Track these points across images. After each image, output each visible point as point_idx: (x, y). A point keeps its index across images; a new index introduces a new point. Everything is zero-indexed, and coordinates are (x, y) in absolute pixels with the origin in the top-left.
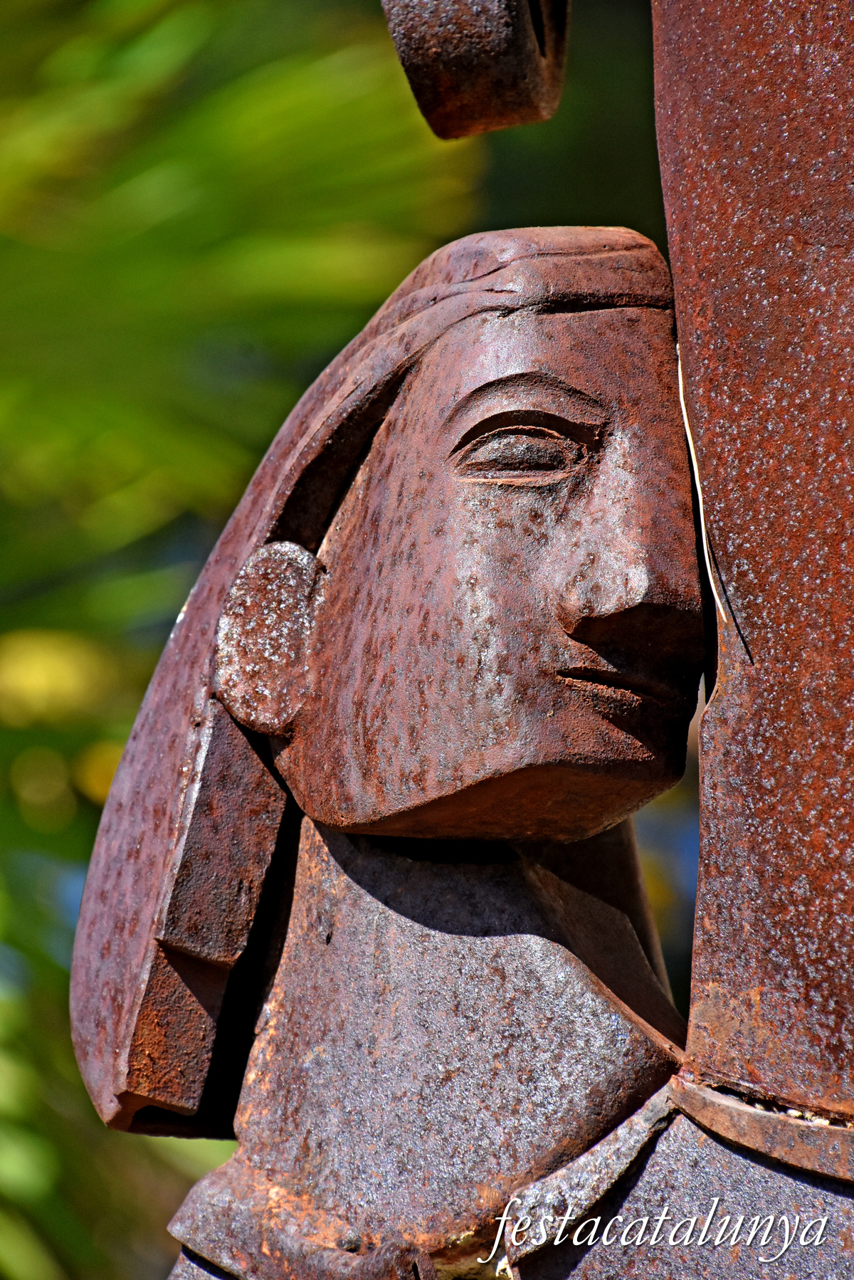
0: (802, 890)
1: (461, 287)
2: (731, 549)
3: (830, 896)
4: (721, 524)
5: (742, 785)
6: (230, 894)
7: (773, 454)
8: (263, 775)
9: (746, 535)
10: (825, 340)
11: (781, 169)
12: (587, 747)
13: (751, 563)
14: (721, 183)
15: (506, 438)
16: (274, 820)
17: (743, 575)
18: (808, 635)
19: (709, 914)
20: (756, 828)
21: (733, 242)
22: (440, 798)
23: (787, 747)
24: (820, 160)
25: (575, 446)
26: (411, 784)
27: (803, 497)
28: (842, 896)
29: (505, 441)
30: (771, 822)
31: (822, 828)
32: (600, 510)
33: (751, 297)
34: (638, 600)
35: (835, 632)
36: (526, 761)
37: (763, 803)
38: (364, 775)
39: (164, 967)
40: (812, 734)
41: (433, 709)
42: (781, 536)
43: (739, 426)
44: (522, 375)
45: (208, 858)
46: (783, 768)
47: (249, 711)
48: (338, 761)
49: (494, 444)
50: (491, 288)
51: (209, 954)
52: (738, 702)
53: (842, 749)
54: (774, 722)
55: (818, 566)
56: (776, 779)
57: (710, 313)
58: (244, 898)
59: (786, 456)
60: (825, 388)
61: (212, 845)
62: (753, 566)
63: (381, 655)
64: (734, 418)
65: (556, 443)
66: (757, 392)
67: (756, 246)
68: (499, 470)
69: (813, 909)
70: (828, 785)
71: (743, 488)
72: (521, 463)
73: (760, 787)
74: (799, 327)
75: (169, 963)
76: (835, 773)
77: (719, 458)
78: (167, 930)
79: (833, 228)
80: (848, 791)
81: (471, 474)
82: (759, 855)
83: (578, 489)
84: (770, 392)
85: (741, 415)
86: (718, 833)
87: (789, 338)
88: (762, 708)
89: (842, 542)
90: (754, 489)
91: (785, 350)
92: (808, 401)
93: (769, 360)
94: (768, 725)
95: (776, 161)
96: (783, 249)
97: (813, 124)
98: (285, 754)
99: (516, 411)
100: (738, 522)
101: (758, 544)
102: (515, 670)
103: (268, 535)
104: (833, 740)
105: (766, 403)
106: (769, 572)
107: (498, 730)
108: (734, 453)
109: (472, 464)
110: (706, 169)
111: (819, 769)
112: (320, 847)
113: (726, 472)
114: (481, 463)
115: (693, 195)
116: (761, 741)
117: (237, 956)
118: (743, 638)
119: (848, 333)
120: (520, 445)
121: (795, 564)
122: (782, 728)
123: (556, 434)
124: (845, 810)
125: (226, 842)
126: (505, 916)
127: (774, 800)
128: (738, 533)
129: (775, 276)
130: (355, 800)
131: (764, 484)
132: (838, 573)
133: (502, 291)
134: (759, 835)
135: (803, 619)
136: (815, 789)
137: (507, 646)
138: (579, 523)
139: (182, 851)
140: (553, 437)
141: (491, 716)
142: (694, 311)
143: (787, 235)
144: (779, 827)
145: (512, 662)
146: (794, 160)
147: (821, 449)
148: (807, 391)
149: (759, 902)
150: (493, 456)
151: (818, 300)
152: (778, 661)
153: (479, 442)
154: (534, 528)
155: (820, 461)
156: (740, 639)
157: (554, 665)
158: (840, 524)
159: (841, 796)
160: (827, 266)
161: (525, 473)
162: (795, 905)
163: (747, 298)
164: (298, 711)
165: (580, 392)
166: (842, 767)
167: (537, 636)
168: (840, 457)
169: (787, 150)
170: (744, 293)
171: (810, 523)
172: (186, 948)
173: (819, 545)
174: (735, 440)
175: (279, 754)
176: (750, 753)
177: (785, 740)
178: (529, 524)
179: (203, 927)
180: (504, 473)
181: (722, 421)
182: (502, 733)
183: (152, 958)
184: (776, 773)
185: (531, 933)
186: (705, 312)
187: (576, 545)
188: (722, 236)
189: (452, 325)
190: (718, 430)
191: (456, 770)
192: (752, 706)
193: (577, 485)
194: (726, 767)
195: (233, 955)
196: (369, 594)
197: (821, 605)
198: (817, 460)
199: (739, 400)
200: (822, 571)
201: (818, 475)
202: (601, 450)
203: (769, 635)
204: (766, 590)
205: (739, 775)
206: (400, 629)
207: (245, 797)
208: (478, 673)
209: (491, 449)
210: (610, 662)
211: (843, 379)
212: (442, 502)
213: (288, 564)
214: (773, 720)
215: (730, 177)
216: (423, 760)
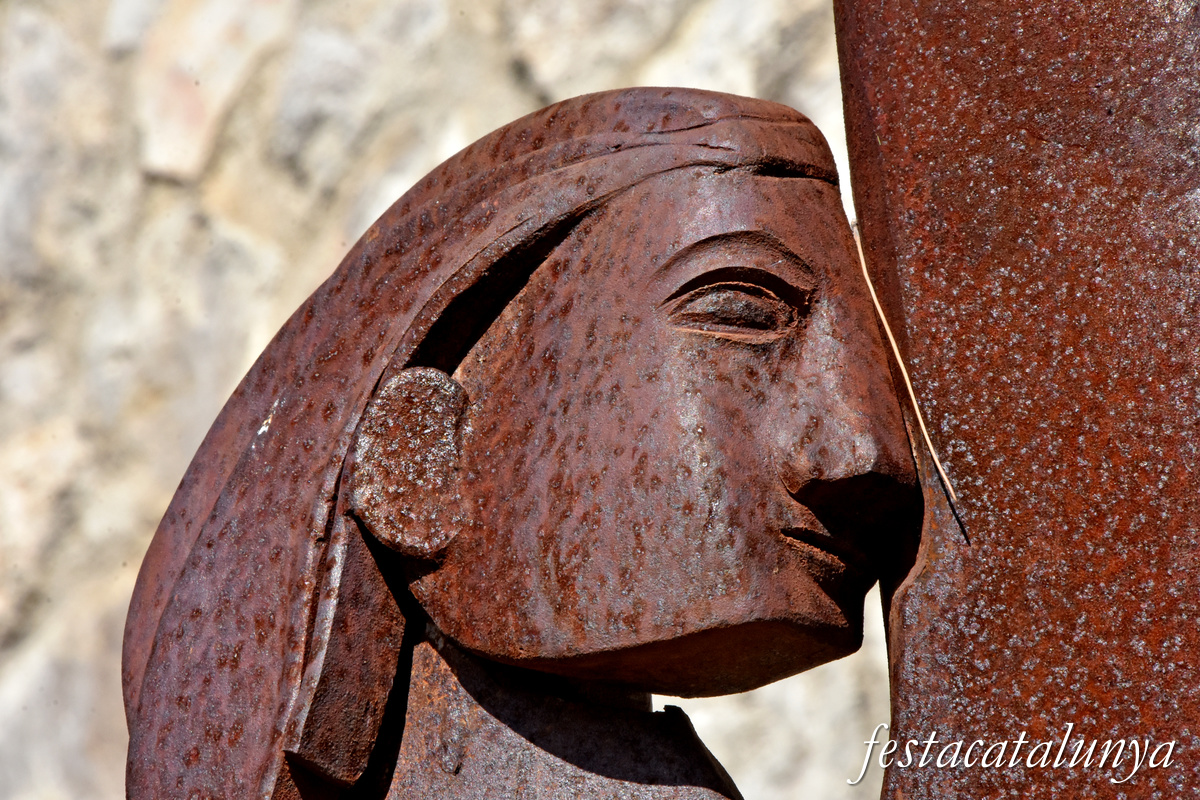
0: (1016, 775)
1: (660, 138)
2: (945, 429)
3: (1049, 784)
4: (935, 403)
5: (949, 663)
6: (358, 713)
7: (999, 340)
8: (387, 597)
9: (965, 417)
10: (1062, 236)
11: (1015, 64)
12: (804, 608)
13: (969, 445)
14: (942, 69)
15: (725, 292)
16: (395, 644)
17: (960, 455)
18: (1035, 522)
19: (903, 788)
20: (965, 708)
21: (955, 128)
22: (654, 642)
23: (1006, 632)
24: (1060, 60)
25: (788, 308)
26: (621, 625)
27: (1034, 386)
28: (1062, 785)
29: (724, 296)
30: (982, 703)
31: (1042, 715)
32: (814, 375)
33: (976, 184)
34: (869, 468)
35: (1068, 523)
36: (756, 615)
37: (975, 684)
38: (558, 610)
39: (288, 781)
40: (1036, 621)
41: (652, 553)
42: (1008, 421)
43: (957, 309)
44: (747, 233)
45: (342, 676)
46: (1000, 651)
47: (393, 532)
48: (517, 593)
49: (712, 297)
50: (704, 142)
51: (334, 772)
52: (950, 580)
53: (1071, 639)
54: (991, 604)
55: (1050, 456)
56: (991, 661)
57: (927, 195)
58: (369, 720)
59: (1014, 344)
60: (1061, 282)
61: (348, 662)
62: (973, 448)
63: (578, 493)
64: (952, 301)
65: (772, 303)
66: (979, 277)
67: (984, 135)
68: (715, 323)
69: (1027, 794)
70: (1053, 673)
71: (961, 370)
72: (738, 319)
73: (972, 668)
74: (1032, 220)
75: (291, 777)
76: (1062, 663)
77: (934, 337)
78: (302, 744)
79: (1073, 127)
80: (1075, 682)
81: (686, 324)
82: (967, 733)
83: (789, 351)
84: (995, 280)
85: (960, 298)
86: (919, 708)
87: (1020, 229)
88: (979, 589)
89: (1080, 435)
90: (975, 373)
91: (1015, 240)
92: (1042, 292)
93: (994, 248)
94: (985, 607)
95: (1008, 55)
96: (1014, 141)
97: (1052, 24)
98: (429, 579)
99: (740, 268)
100: (956, 403)
101: (978, 427)
102: (747, 524)
103: (407, 359)
104: (1060, 630)
105: (990, 290)
106: (991, 456)
107: (728, 581)
108: (951, 334)
109: (688, 314)
110: (923, 54)
111: (1043, 657)
112: (445, 677)
113: (942, 352)
114: (698, 315)
115: (906, 78)
116: (976, 621)
117: (357, 777)
118: (958, 519)
119: (1089, 232)
120: (740, 302)
121: (1024, 451)
122: (1001, 612)
123: (773, 295)
124: (1071, 701)
125: (358, 661)
126: (675, 767)
127: (988, 682)
128: (955, 414)
129: (1005, 165)
130: (544, 634)
131: (988, 369)
132: (1073, 465)
133: (717, 148)
134: (968, 714)
135: (1030, 506)
136: (1036, 676)
137: (738, 499)
138: (792, 385)
139: (321, 665)
140: (770, 297)
141: (721, 566)
142: (906, 191)
143: (1020, 128)
144: (992, 709)
145: (743, 517)
146: (1030, 57)
147: (1055, 342)
148: (1040, 283)
149: (964, 780)
150: (711, 309)
151: (1054, 196)
152: (1000, 545)
153: (697, 293)
154: (752, 384)
155: (1054, 353)
156: (954, 518)
157: (780, 523)
158: (1078, 418)
159: (1068, 686)
160: (1065, 163)
161: (740, 329)
162: (1006, 789)
163: (971, 185)
164: (454, 538)
165: (796, 257)
166: (1070, 657)
167: (764, 493)
168: (1078, 351)
169: (1021, 46)
170: (969, 180)
171: (1041, 412)
172: (316, 763)
173: (1052, 436)
174: (953, 322)
175: (420, 579)
176: (962, 633)
177: (1004, 624)
178: (747, 380)
179: (332, 744)
180: (721, 327)
181: (937, 302)
182: (733, 584)
183: (278, 770)
184: (991, 655)
185: (703, 786)
186: (920, 193)
187: (794, 406)
188: (942, 121)
189: (653, 175)
190: (932, 310)
191: (678, 616)
192: (966, 586)
193: (788, 347)
194: (931, 643)
195: (354, 775)
196: (550, 430)
197: (1052, 495)
198: (1051, 352)
199: (958, 284)
200: (1054, 461)
201: (1052, 367)
202: (808, 315)
203: (990, 518)
204: (987, 473)
205: (947, 653)
206: (605, 469)
207: (373, 617)
208: (708, 523)
209: (705, 303)
210: (826, 526)
211: (1082, 276)
212: (654, 348)
213: (434, 390)
214: (991, 602)
215: (954, 64)
216: (638, 603)
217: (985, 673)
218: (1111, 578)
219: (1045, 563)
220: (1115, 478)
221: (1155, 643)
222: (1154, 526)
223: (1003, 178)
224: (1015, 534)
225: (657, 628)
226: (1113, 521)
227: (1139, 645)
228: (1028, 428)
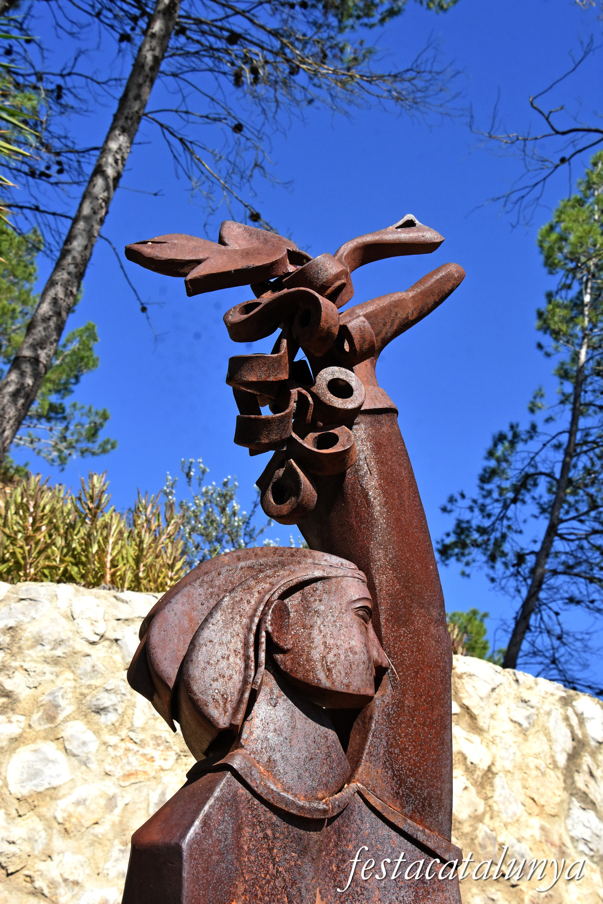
0: (397, 752)
3: (404, 756)
5: (386, 719)
20: (388, 731)
21: (396, 592)
27: (409, 659)
30: (392, 731)
37: (391, 726)
38: (327, 677)
40: (406, 715)
41: (354, 671)
42: (404, 665)
46: (397, 720)
47: (277, 640)
53: (412, 722)
56: (395, 722)
59: (405, 647)
60: (416, 636)
63: (332, 648)
69: (399, 757)
73: (391, 722)
74: (410, 619)
79: (419, 602)
82: (388, 738)
84: (402, 630)
87: (407, 621)
88: (394, 703)
89: (418, 674)
91: (406, 623)
92: (412, 637)
93: (402, 623)
94: (395, 708)
96: (407, 600)
98: (281, 655)
103: (278, 597)
104: (411, 719)
105: (401, 632)
109: (358, 614)
111: (406, 725)
112: (272, 680)
114: (360, 615)
116: (393, 711)
119: (421, 627)
121: (407, 673)
122: (398, 710)
127: (394, 726)
129: (405, 605)
131: (400, 651)
132: (416, 681)
134: (388, 733)
135: (407, 687)
136: (404, 729)
139: (263, 669)
143: (409, 597)
144: (394, 734)
147: (414, 650)
148: (411, 635)
149: (385, 749)
151: (415, 616)
152: (400, 694)
153: (360, 609)
158: (418, 670)
160: (417, 609)
162: (395, 754)
164: (292, 647)
166: (412, 727)
168: (419, 654)
171: (410, 665)
173: (412, 672)
175: (278, 654)
177: (399, 714)
183: (249, 692)
184: (395, 720)
192: (392, 701)
194: (383, 713)
196: (320, 629)
197: (412, 686)
198: (413, 652)
200: (412, 678)
201: (413, 656)
203: (398, 687)
206: (341, 645)
211: (420, 637)
214: (397, 707)
216: (349, 682)
217: (394, 724)
218: (422, 711)
219: (409, 702)
220: (425, 687)
223: (405, 607)
224: (404, 693)
225: (354, 690)
226: (424, 697)
227: (426, 729)
228: (407, 668)
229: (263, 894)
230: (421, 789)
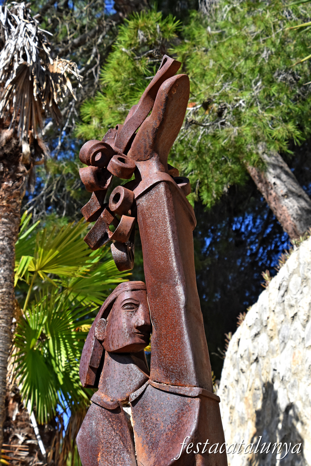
1: (122, 288)
2: (154, 318)
3: (166, 358)
5: (156, 345)
6: (97, 360)
7: (158, 307)
8: (101, 346)
10: (163, 294)
11: (158, 274)
12: (138, 341)
13: (156, 319)
16: (102, 351)
17: (155, 321)
18: (163, 328)
19: (152, 361)
20: (157, 350)
21: (153, 283)
22: (121, 348)
23: (161, 341)
24: (162, 273)
25: (136, 306)
27: (162, 312)
31: (165, 350)
32: (139, 314)
34: (143, 324)
35: (166, 327)
36: (131, 343)
38: (112, 345)
40: (163, 339)
41: (120, 337)
42: (159, 316)
44: (129, 298)
45: (94, 355)
47: (99, 338)
48: (109, 344)
50: (125, 288)
51: (95, 367)
52: (155, 336)
53: (167, 341)
55: (164, 320)
57: (151, 291)
58: (99, 360)
59: (160, 307)
60: (164, 299)
63: (114, 331)
64: (154, 303)
65: (133, 306)
67: (155, 283)
69: (164, 360)
72: (129, 308)
73: (158, 346)
74: (161, 292)
75: (90, 368)
77: (152, 307)
78: (90, 364)
79: (164, 281)
82: (158, 354)
83: (136, 311)
89: (166, 317)
90: (156, 311)
91: (159, 295)
93: (157, 296)
94: (158, 338)
96: (158, 283)
98: (103, 343)
99: (129, 303)
101: (157, 317)
103: (101, 317)
105: (157, 301)
106: (158, 321)
108: (154, 307)
110: (150, 275)
111: (164, 343)
112: (107, 354)
113: (153, 309)
114: (125, 309)
115: (148, 277)
116: (158, 340)
118: (155, 328)
119: (166, 293)
120: (129, 306)
121: (161, 319)
122: (160, 339)
125: (97, 354)
126: (129, 362)
128: (154, 316)
129: (158, 286)
130: (111, 348)
132: (166, 320)
133: (127, 289)
135: (162, 326)
136: (164, 346)
137: (128, 330)
138: (136, 315)
139: (91, 355)
141: (126, 338)
142: (149, 291)
144: (160, 350)
145: (129, 332)
148: (162, 300)
149: (158, 359)
151: (162, 289)
152: (159, 331)
154: (131, 316)
155: (163, 307)
157: (134, 332)
158: (166, 315)
160: (163, 285)
161: (130, 310)
162: (162, 359)
164: (104, 338)
165: (136, 300)
167: (132, 329)
168: (166, 307)
169: (158, 272)
170: (154, 288)
172: (92, 366)
173: (164, 317)
174: (154, 305)
176: (156, 342)
179: (94, 364)
180: (127, 310)
182: (128, 340)
183: (88, 367)
184: (159, 344)
185: (132, 364)
187: (136, 318)
189: (121, 293)
190: (152, 304)
191: (123, 345)
192: (157, 336)
194: (154, 343)
195: (98, 367)
196: (112, 324)
197: (164, 324)
199: (154, 301)
201: (163, 309)
202: (139, 307)
203: (158, 328)
204: (158, 323)
206: (116, 328)
207: (99, 348)
208: (125, 333)
209: (126, 307)
210: (140, 331)
211: (166, 298)
212: (120, 313)
213: (103, 321)
215: (152, 275)
216: (119, 344)
218: (170, 333)
219: (163, 333)
220: (170, 321)
221: (175, 340)
222: (174, 326)
223: (158, 288)
224: (161, 329)
225: (121, 346)
226: (170, 326)
227: (173, 341)
228: (161, 316)
229: (111, 445)
230: (177, 369)
